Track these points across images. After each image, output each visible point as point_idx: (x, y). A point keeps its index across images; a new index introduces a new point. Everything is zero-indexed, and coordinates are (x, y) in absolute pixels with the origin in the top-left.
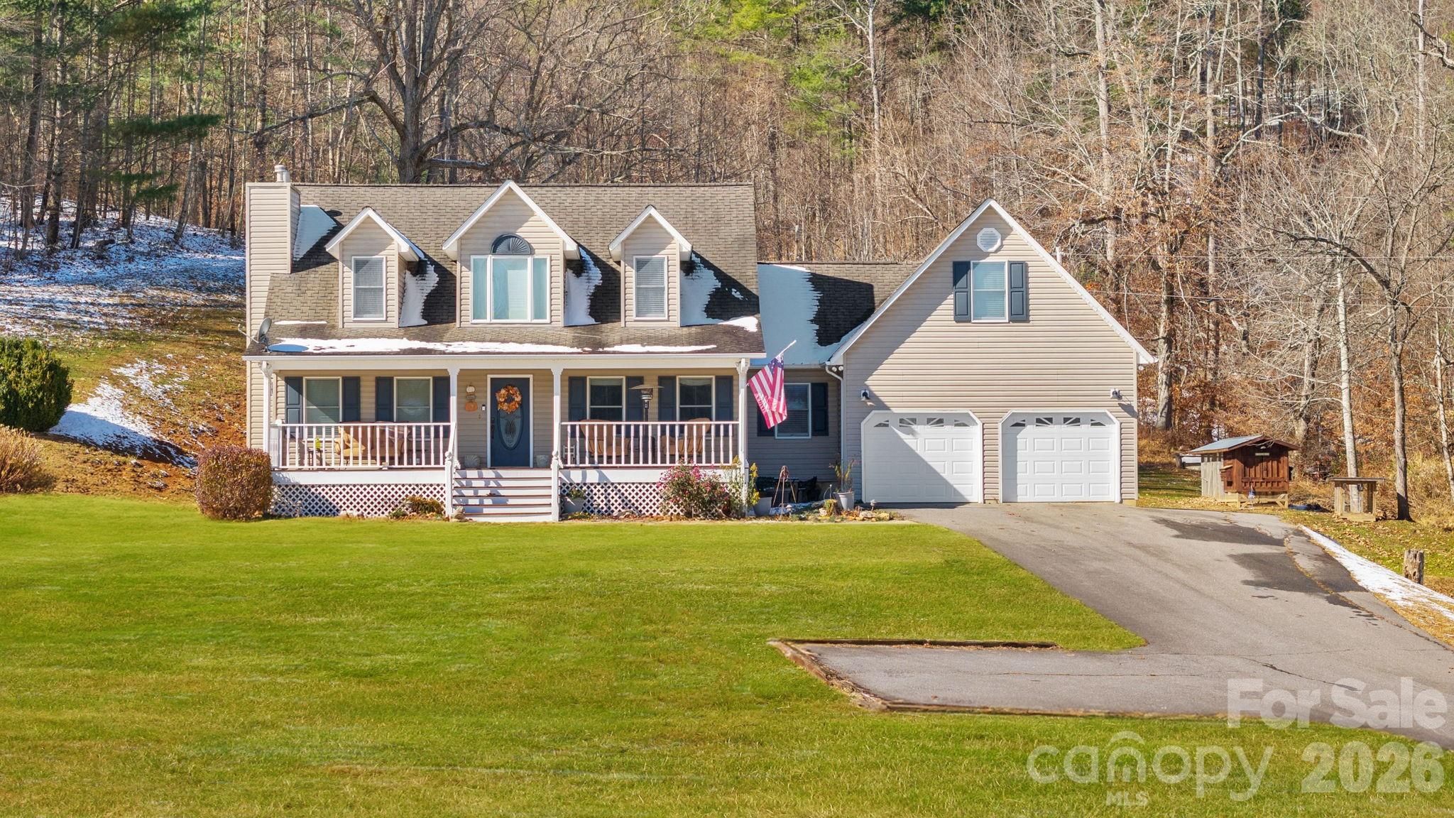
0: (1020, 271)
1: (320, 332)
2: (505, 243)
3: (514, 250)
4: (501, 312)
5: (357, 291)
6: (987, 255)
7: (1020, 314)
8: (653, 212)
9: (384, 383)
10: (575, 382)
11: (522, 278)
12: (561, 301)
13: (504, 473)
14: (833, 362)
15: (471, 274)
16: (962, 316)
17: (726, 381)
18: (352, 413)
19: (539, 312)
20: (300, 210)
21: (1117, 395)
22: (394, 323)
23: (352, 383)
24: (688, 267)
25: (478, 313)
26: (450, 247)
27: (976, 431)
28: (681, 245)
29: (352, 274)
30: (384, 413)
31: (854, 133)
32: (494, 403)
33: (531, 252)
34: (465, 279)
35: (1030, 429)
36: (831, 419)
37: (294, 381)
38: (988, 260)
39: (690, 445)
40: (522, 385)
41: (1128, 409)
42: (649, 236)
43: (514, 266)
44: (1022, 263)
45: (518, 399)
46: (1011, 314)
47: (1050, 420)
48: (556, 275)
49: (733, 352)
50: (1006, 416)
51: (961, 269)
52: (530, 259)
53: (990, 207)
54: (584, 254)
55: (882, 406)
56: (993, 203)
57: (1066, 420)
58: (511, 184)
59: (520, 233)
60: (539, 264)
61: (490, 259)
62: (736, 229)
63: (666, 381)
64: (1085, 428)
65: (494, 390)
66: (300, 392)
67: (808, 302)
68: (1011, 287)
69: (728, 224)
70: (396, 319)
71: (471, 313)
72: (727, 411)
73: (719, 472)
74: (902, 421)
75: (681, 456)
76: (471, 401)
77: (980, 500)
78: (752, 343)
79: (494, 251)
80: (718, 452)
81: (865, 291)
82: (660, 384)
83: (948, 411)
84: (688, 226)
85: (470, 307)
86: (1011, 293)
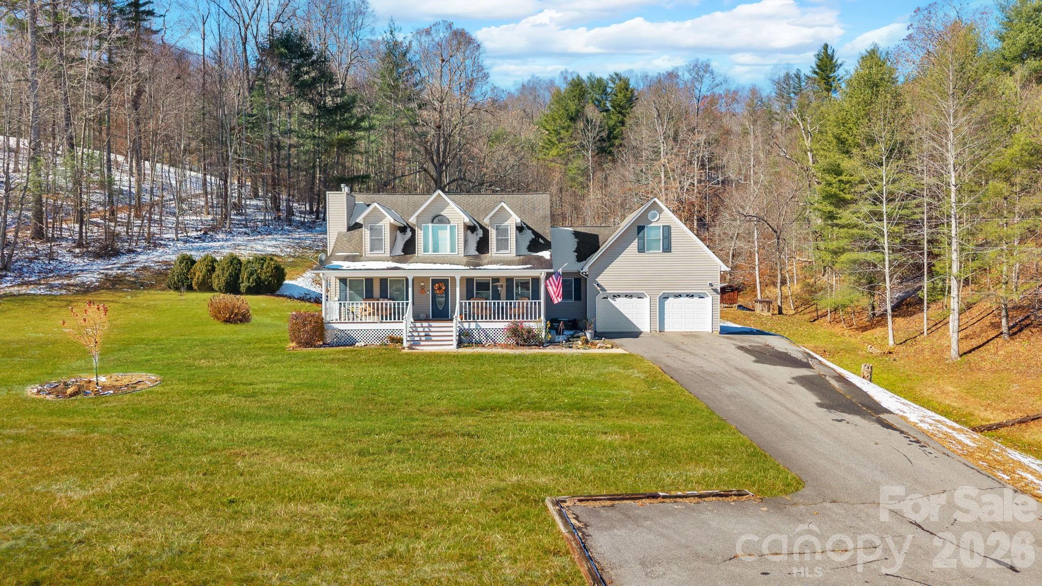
0: (667, 230)
1: (353, 259)
2: (438, 219)
3: (441, 222)
4: (436, 249)
5: (371, 240)
6: (651, 222)
7: (667, 249)
8: (503, 204)
9: (383, 281)
10: (469, 281)
11: (445, 234)
12: (463, 245)
13: (433, 324)
14: (584, 271)
15: (422, 232)
16: (641, 250)
17: (536, 280)
18: (369, 296)
19: (453, 250)
20: (355, 204)
21: (711, 285)
22: (388, 254)
23: (369, 281)
24: (520, 229)
25: (426, 250)
26: (412, 220)
27: (646, 301)
28: (514, 220)
29: (369, 232)
30: (384, 295)
31: (584, 186)
32: (433, 290)
33: (449, 222)
34: (420, 234)
35: (671, 299)
36: (582, 294)
37: (343, 280)
38: (651, 225)
39: (519, 310)
40: (445, 281)
41: (715, 290)
42: (502, 215)
43: (442, 229)
44: (668, 226)
45: (444, 288)
46: (663, 249)
47: (680, 296)
48: (460, 233)
49: (538, 269)
50: (661, 294)
51: (641, 229)
52: (448, 226)
53: (655, 202)
54: (476, 223)
55: (603, 290)
56: (656, 200)
57: (687, 296)
58: (439, 192)
59: (442, 213)
60: (452, 228)
61: (430, 225)
62: (541, 212)
63: (509, 280)
64: (696, 299)
65: (433, 284)
66: (346, 286)
67: (573, 243)
68: (663, 237)
69: (539, 210)
70: (389, 252)
71: (422, 250)
72: (536, 296)
73: (532, 324)
74: (614, 296)
75: (515, 316)
76: (423, 289)
77: (649, 331)
78: (547, 264)
79: (432, 222)
80: (531, 314)
81: (595, 238)
82: (507, 282)
83: (635, 292)
84: (519, 211)
85: (422, 247)
86: (663, 240)
